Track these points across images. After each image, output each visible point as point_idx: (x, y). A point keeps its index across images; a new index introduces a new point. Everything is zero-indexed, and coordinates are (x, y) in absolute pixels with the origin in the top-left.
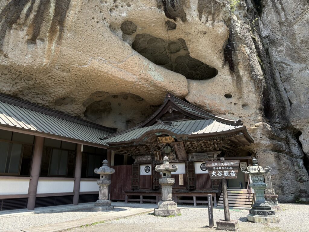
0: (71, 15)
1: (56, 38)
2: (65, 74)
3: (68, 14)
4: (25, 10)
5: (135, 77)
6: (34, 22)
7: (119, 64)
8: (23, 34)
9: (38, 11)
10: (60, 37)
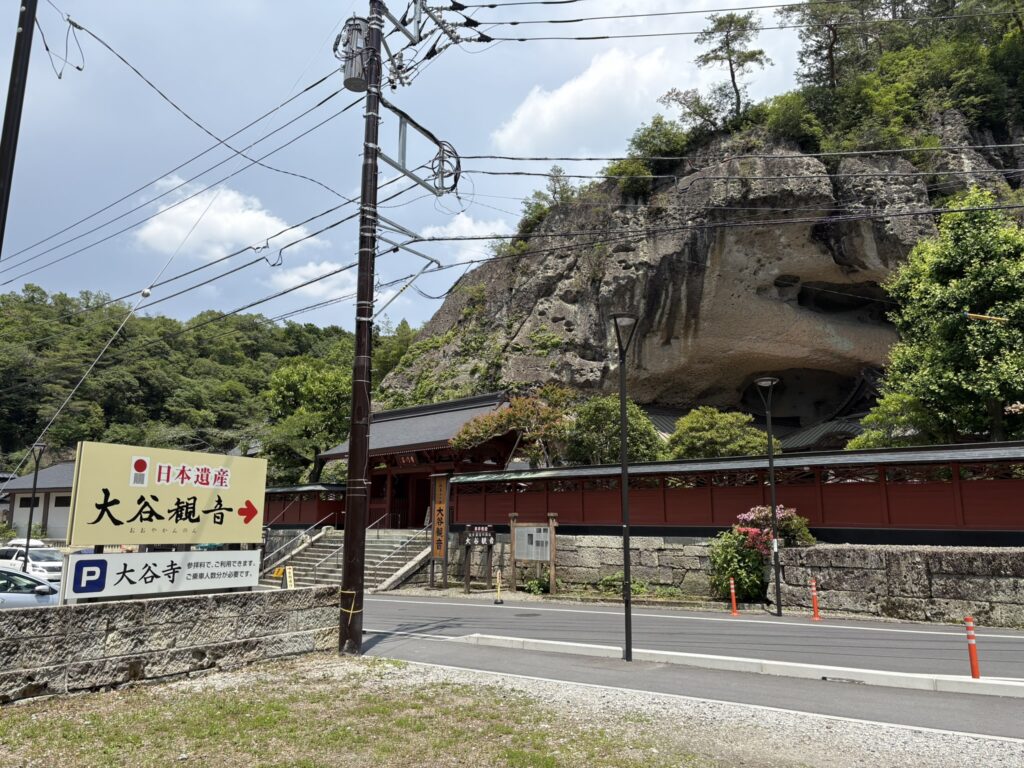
0: (705, 305)
1: (691, 332)
2: (707, 365)
3: (702, 304)
4: (657, 317)
5: (806, 349)
6: (667, 325)
7: (779, 338)
8: (657, 339)
9: (669, 314)
10: (696, 330)
